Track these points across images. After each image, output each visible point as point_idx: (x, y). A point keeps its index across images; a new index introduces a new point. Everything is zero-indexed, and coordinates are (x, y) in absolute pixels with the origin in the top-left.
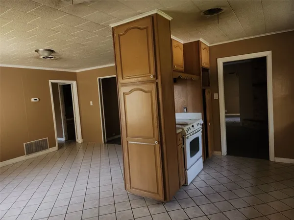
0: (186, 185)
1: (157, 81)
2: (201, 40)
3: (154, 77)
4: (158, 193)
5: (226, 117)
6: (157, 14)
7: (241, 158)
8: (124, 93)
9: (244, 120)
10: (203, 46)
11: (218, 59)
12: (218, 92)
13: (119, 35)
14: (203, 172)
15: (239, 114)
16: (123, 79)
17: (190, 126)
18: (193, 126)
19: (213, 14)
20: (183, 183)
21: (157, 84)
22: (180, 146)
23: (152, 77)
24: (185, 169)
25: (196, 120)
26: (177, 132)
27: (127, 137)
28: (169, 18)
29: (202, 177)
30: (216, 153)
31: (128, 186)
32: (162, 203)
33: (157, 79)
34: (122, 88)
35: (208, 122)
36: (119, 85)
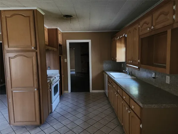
0: (51, 112)
1: (37, 51)
2: (58, 28)
3: (34, 48)
4: (36, 121)
5: (71, 71)
6: (36, 10)
7: (78, 92)
8: (9, 57)
9: (77, 73)
10: (59, 32)
11: (67, 40)
12: (67, 58)
13: (6, 17)
14: (60, 104)
15: (74, 70)
16: (8, 47)
17: (54, 78)
18: (55, 78)
19: (68, 17)
20: (50, 112)
21: (37, 53)
22: (49, 90)
23: (33, 48)
24: (51, 103)
25: (56, 74)
26: (48, 82)
27: (12, 88)
28: (43, 14)
29: (60, 106)
30: (66, 92)
31: (12, 121)
32: (38, 126)
33: (36, 49)
34: (7, 53)
35: (62, 75)
36: (5, 52)
